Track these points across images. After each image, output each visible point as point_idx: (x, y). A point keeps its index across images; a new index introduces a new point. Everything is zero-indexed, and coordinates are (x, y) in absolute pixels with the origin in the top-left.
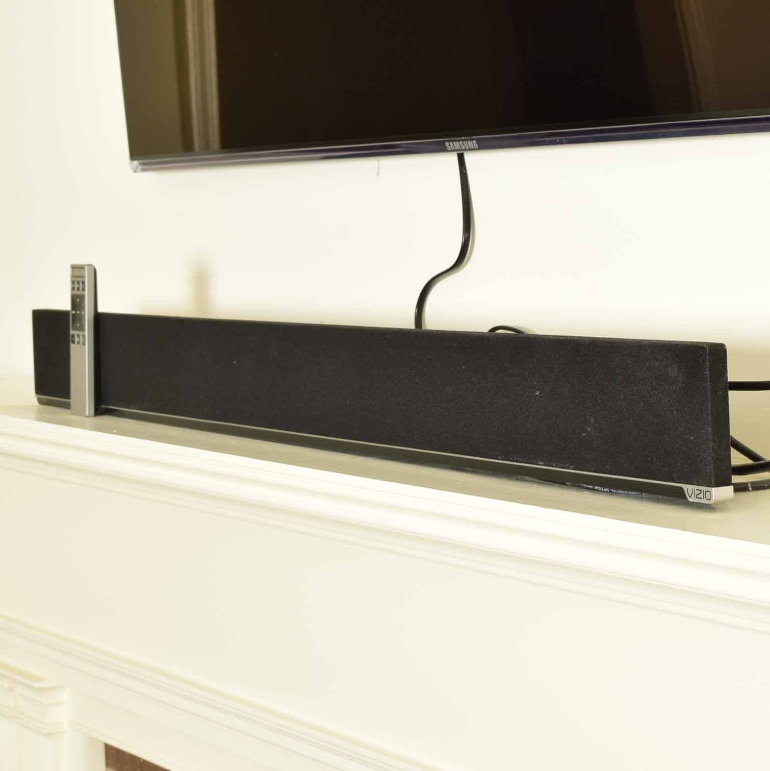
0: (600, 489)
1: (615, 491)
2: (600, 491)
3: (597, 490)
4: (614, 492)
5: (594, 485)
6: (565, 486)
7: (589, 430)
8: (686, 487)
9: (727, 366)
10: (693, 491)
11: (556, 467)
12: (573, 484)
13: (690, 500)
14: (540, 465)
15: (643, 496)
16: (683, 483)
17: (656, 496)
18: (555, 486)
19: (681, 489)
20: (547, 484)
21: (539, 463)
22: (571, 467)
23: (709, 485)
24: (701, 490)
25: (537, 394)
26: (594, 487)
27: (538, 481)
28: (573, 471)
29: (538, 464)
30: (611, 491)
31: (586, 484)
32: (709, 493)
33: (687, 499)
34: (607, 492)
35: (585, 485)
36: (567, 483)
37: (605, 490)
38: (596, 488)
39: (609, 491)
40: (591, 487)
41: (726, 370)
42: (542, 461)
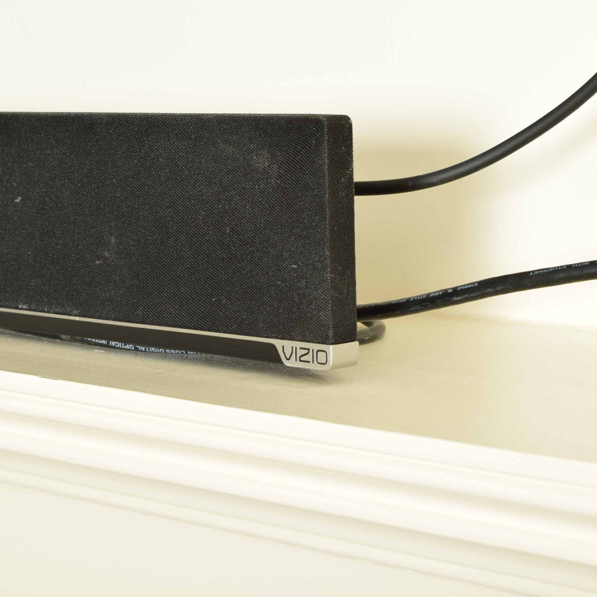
0: (119, 345)
1: (143, 349)
2: (119, 348)
3: (115, 347)
4: (142, 351)
5: (109, 339)
6: (58, 340)
7: (107, 255)
8: (278, 343)
9: (352, 151)
10: (294, 350)
11: (48, 312)
12: (72, 338)
13: (288, 364)
14: (22, 309)
15: (189, 356)
16: (276, 338)
17: (209, 356)
18: (43, 341)
19: (273, 347)
20: (29, 338)
21: (20, 306)
22: (75, 312)
23: (324, 342)
24: (308, 349)
25: (18, 200)
26: (108, 343)
27: (13, 332)
28: (77, 319)
29: (17, 308)
30: (136, 349)
31: (96, 338)
32: (324, 353)
33: (282, 363)
34: (130, 350)
35: (93, 340)
36: (63, 337)
37: (127, 347)
38: (113, 343)
39: (133, 348)
40: (104, 342)
41: (352, 158)
42: (24, 303)
